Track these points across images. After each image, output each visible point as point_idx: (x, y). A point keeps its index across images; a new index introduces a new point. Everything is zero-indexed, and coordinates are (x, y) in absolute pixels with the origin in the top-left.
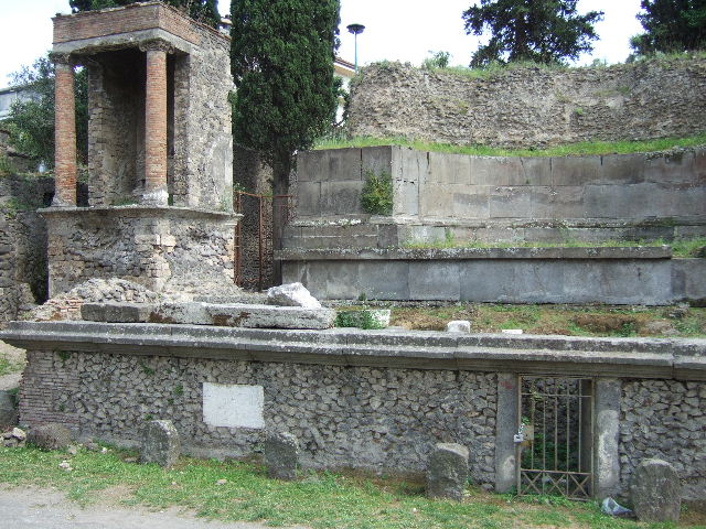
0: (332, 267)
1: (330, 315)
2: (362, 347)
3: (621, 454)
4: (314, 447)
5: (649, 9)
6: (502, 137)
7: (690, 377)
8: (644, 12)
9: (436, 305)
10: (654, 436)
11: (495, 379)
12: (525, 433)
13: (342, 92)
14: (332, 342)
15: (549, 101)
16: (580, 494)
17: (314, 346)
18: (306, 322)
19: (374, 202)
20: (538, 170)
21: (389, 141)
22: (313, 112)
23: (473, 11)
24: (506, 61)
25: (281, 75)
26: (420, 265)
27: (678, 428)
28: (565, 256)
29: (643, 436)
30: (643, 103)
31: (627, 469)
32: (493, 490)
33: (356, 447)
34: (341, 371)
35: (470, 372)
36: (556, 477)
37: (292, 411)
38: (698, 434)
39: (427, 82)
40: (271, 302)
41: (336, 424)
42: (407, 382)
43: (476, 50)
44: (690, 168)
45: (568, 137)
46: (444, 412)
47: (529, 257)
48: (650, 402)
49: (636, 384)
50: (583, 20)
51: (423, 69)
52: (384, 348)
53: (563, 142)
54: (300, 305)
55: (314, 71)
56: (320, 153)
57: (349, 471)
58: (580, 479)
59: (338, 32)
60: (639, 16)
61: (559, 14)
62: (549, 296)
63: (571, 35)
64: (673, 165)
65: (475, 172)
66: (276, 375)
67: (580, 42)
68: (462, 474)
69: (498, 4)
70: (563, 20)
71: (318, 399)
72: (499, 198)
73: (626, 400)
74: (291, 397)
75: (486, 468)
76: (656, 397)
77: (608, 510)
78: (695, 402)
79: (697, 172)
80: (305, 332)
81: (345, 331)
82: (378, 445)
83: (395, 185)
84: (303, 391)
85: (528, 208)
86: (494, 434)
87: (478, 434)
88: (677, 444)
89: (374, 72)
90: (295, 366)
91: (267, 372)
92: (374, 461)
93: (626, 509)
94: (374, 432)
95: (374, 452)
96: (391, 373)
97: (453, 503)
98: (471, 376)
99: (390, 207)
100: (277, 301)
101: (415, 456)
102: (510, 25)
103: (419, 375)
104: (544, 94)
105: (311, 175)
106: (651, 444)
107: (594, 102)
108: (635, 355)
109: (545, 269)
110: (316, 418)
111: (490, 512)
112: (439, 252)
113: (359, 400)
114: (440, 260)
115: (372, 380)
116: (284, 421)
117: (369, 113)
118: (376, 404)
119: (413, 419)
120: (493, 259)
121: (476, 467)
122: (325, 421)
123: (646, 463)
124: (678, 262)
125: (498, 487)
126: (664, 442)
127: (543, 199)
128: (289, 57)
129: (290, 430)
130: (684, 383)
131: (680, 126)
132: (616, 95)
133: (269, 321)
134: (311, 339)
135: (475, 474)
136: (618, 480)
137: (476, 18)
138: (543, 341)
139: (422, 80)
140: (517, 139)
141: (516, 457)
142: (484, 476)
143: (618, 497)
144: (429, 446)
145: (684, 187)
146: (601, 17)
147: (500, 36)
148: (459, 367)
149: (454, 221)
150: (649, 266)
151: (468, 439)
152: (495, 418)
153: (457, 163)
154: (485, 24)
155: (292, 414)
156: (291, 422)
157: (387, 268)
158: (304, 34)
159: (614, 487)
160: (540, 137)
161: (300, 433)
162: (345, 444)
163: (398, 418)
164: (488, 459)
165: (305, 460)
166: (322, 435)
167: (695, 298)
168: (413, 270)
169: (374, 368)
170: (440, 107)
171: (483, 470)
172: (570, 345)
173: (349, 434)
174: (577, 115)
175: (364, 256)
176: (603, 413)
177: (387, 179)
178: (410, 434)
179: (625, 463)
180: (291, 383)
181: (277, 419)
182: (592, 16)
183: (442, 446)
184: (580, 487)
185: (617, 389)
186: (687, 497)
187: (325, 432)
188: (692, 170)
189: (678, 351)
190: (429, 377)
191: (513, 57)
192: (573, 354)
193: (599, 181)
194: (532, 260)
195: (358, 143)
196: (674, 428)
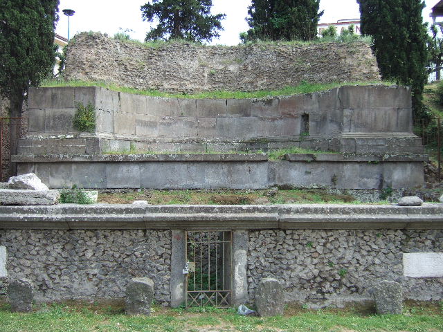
0: (54, 166)
1: (55, 195)
2: (80, 216)
3: (248, 277)
4: (44, 288)
5: (252, 15)
6: (166, 85)
7: (288, 227)
8: (249, 16)
9: (125, 191)
10: (268, 264)
11: (170, 234)
12: (190, 267)
13: (58, 55)
14: (57, 213)
15: (195, 65)
16: (224, 304)
17: (45, 216)
18: (38, 200)
19: (83, 123)
20: (188, 107)
21: (93, 84)
22: (40, 62)
23: (147, 6)
24: (168, 39)
25: (17, 35)
26: (114, 165)
27: (281, 258)
28: (206, 159)
29: (261, 264)
30: (250, 68)
31: (252, 286)
32: (169, 306)
33: (76, 286)
34: (64, 233)
35: (154, 230)
36: (209, 294)
37: (28, 263)
38: (292, 262)
39: (119, 47)
40: (11, 187)
41: (61, 270)
42: (111, 239)
43: (149, 31)
44: (277, 109)
45: (206, 88)
46: (137, 258)
47: (184, 160)
48: (265, 243)
49: (257, 233)
50: (214, 18)
51: (115, 39)
52: (95, 216)
53: (203, 91)
54: (33, 189)
55: (41, 35)
56: (45, 89)
57: (71, 302)
58: (224, 294)
59: (58, 11)
60: (246, 19)
61: (200, 13)
62: (196, 184)
63: (207, 27)
64: (267, 107)
65: (149, 107)
66: (16, 238)
67: (212, 32)
68: (150, 298)
69: (163, 3)
70: (202, 17)
71: (47, 253)
72: (165, 124)
73: (251, 243)
74: (27, 253)
75: (165, 292)
76: (268, 240)
77: (242, 312)
78: (290, 242)
79: (281, 111)
80: (37, 207)
81: (67, 206)
82: (92, 282)
83: (97, 112)
84: (37, 249)
85: (182, 131)
86: (170, 270)
87: (159, 271)
88: (281, 268)
89: (83, 38)
90: (30, 232)
91: (8, 236)
92: (88, 293)
93: (252, 311)
94: (88, 274)
95: (89, 287)
96: (100, 233)
97: (144, 317)
98: (154, 233)
99: (94, 127)
100: (16, 186)
101: (117, 287)
102: (170, 18)
103: (119, 233)
104: (192, 60)
105: (39, 104)
106: (266, 269)
107: (221, 67)
108: (257, 215)
109: (194, 168)
110: (46, 267)
111: (169, 321)
112: (127, 156)
113: (77, 253)
114: (127, 162)
115: (87, 239)
116: (22, 270)
117: (79, 65)
118: (89, 254)
119: (115, 263)
120: (162, 161)
121: (158, 292)
122: (53, 268)
123: (263, 281)
124: (272, 163)
125: (172, 304)
126: (273, 267)
127: (191, 124)
128: (23, 24)
129: (27, 276)
130: (285, 231)
131: (271, 84)
132: (234, 64)
133: (10, 200)
134: (42, 211)
135: (158, 298)
136: (246, 293)
137: (149, 11)
138: (201, 208)
139: (115, 46)
140: (176, 87)
141: (184, 283)
142: (163, 298)
143: (247, 304)
144: (127, 281)
145: (273, 120)
146: (225, 17)
147: (164, 24)
148: (146, 226)
149: (136, 137)
150: (255, 165)
151: (153, 275)
152: (170, 259)
153: (138, 100)
154: (155, 15)
155: (28, 265)
156: (28, 271)
157: (92, 167)
158: (34, 8)
159: (244, 297)
160: (190, 87)
161: (34, 278)
162: (68, 283)
163: (105, 263)
164: (166, 287)
165: (38, 297)
166: (51, 278)
167: (281, 184)
168: (109, 168)
169: (88, 230)
170: (127, 64)
171: (162, 294)
172: (217, 210)
173: (71, 276)
174: (212, 75)
175: (76, 159)
176: (237, 252)
177: (91, 108)
178: (114, 274)
179: (251, 282)
180: (28, 243)
181: (17, 269)
182: (219, 16)
183: (136, 280)
184: (224, 299)
185: (246, 237)
186: (287, 300)
187: (54, 276)
188: (277, 110)
189: (281, 211)
190: (126, 235)
191: (172, 37)
192: (220, 215)
193: (225, 115)
194: (186, 162)
195: (72, 85)
196: (278, 259)
